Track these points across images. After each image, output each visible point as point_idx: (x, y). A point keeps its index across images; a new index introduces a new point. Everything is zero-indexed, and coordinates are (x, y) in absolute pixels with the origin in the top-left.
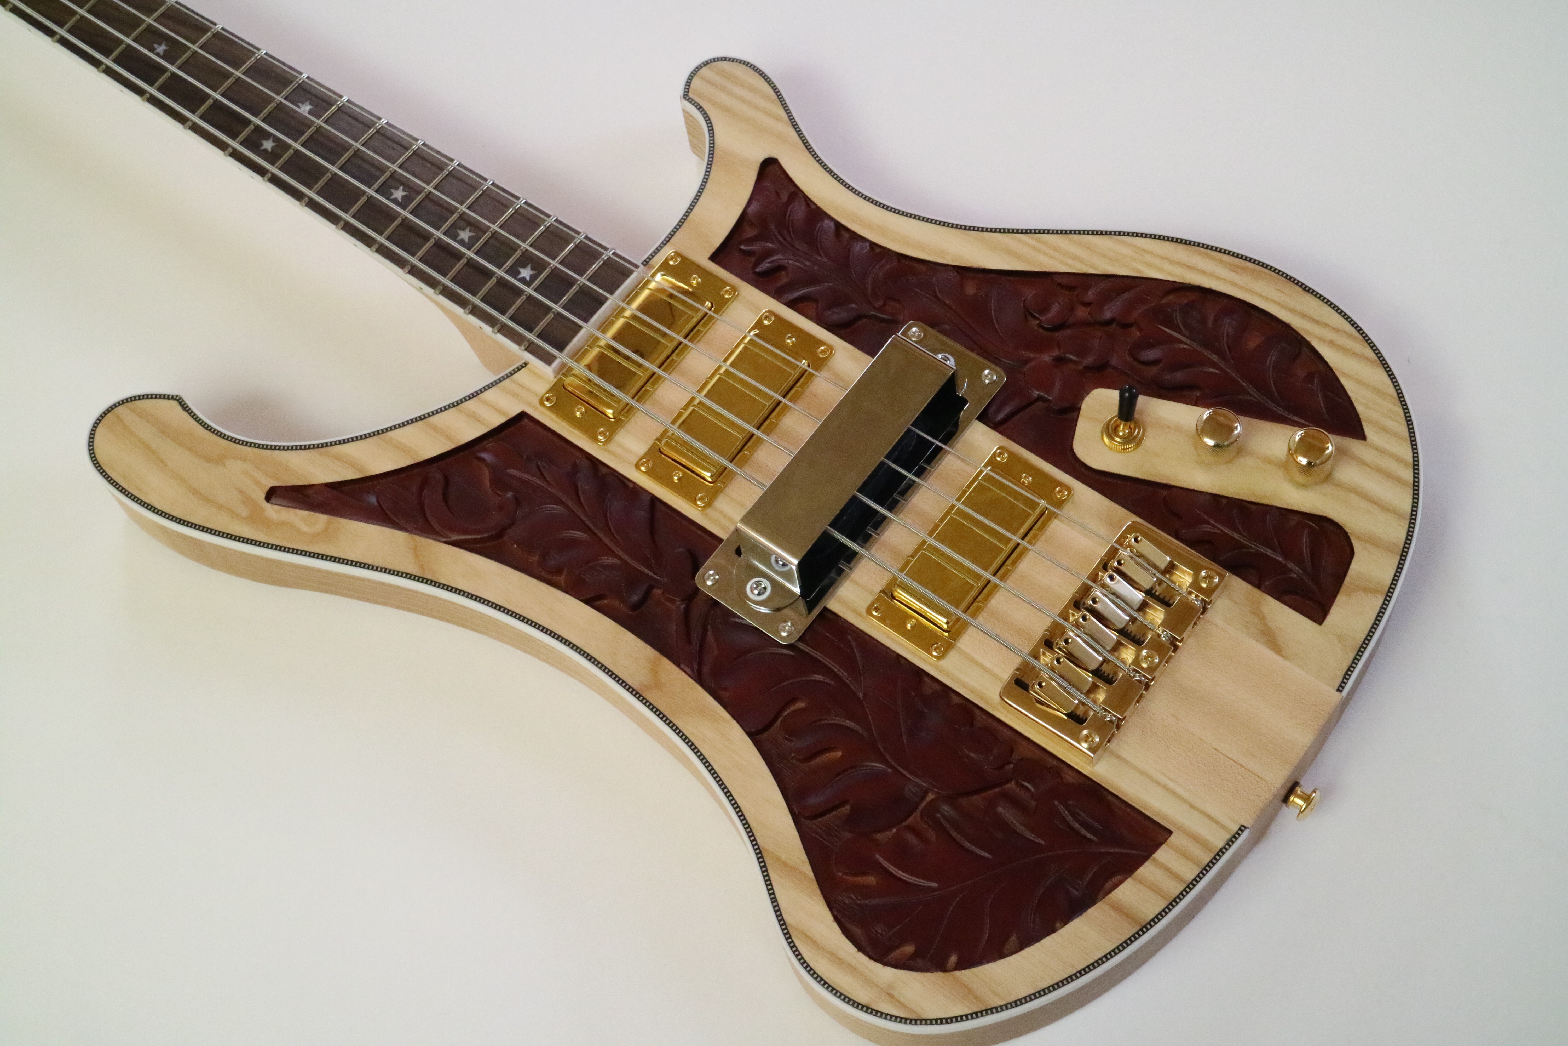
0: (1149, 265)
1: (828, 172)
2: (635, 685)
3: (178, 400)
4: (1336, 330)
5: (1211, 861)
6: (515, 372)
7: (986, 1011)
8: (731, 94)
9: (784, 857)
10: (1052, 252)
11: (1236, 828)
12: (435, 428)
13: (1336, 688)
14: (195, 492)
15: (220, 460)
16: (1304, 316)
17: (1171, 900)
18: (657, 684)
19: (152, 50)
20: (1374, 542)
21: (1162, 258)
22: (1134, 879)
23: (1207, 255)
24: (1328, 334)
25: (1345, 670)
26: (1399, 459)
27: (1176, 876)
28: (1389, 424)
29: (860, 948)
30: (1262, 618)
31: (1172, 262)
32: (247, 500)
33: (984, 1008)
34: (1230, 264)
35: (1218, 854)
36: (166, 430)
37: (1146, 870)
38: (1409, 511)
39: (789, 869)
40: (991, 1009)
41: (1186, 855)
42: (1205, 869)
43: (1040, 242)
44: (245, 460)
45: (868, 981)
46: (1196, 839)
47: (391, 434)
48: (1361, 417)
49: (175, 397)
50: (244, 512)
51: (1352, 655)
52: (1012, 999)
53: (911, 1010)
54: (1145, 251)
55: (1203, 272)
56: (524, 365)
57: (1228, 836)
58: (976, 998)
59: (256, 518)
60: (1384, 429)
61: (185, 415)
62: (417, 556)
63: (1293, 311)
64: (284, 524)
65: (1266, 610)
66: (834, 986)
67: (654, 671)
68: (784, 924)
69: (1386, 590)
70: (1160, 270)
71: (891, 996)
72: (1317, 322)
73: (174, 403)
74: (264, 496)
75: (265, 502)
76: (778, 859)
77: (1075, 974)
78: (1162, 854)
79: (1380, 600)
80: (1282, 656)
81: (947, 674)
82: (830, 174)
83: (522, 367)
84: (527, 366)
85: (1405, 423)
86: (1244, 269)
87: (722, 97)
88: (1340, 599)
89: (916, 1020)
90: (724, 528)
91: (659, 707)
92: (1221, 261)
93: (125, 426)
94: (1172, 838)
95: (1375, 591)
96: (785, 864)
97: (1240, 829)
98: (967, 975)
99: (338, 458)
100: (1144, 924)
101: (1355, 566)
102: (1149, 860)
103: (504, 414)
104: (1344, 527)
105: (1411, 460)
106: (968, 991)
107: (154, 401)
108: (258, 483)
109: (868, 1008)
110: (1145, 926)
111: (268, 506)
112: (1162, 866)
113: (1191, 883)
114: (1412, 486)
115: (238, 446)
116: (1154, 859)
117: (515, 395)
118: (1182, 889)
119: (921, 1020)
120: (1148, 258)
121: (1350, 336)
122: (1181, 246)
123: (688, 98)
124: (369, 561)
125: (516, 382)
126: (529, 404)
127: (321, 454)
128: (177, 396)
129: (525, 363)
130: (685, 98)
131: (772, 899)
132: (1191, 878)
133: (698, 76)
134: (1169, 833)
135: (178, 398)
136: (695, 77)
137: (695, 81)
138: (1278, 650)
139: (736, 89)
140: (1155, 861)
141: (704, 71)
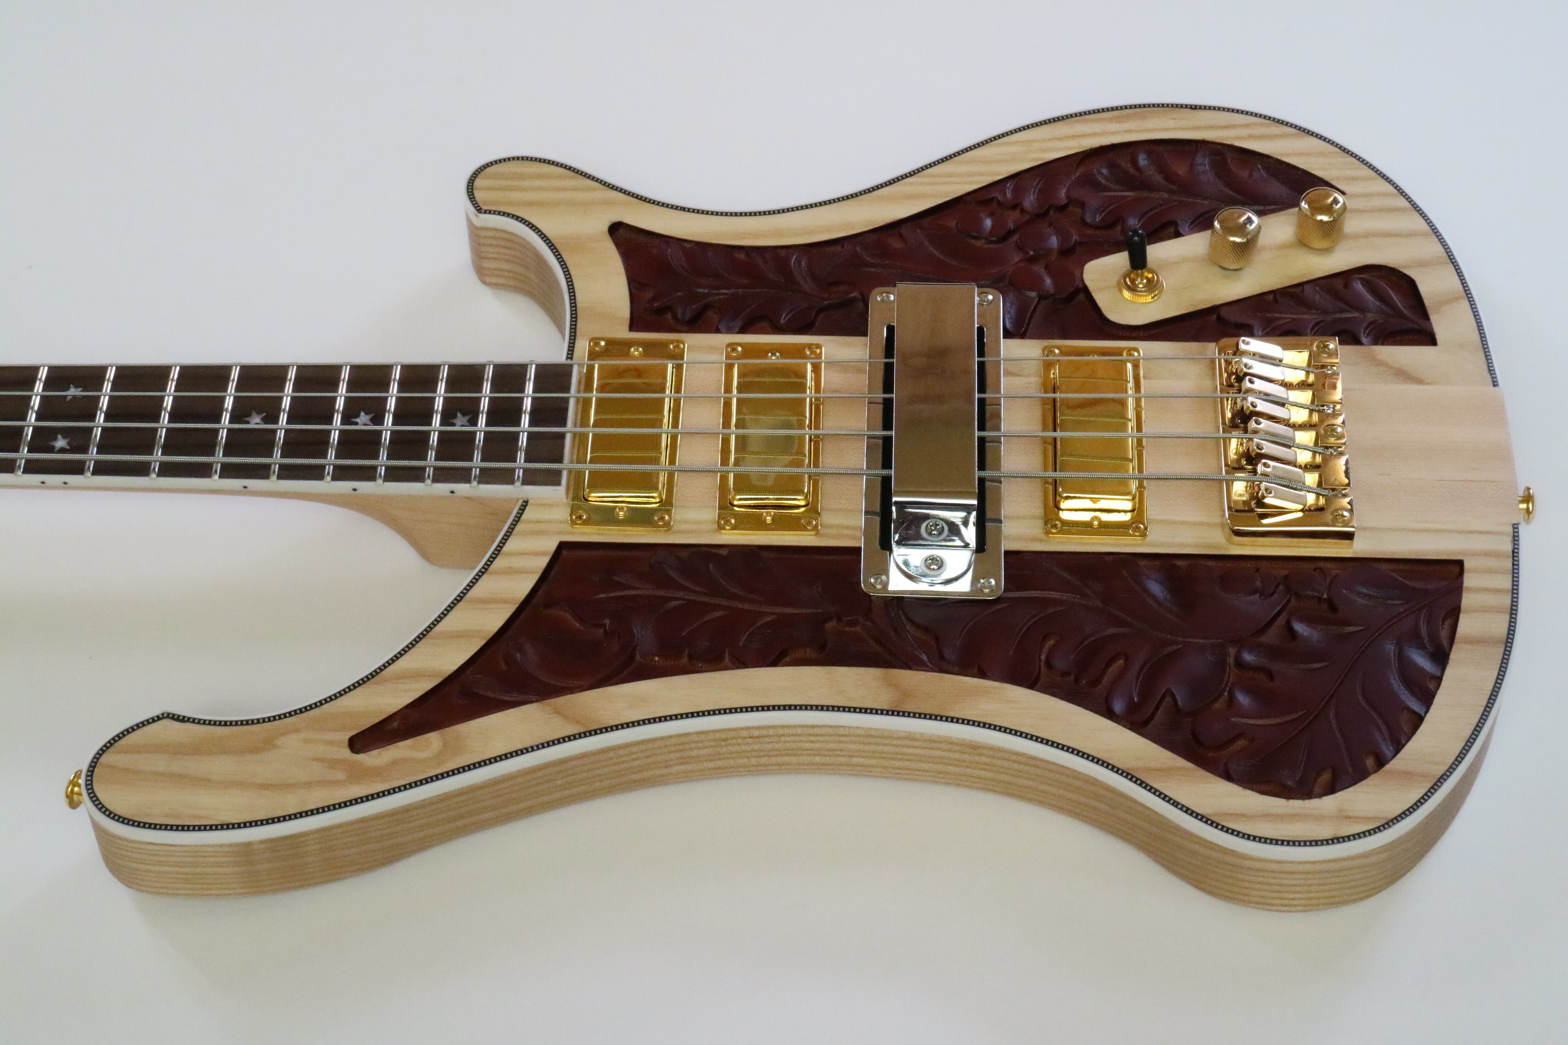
0: (1043, 150)
2: (885, 707)
3: (167, 718)
5: (1514, 565)
6: (521, 514)
7: (1439, 781)
8: (525, 189)
9: (1153, 764)
10: (948, 179)
11: (1510, 530)
13: (1492, 385)
14: (263, 786)
15: (268, 744)
17: (1509, 610)
18: (904, 695)
20: (1422, 264)
21: (1050, 140)
22: (1465, 613)
23: (1086, 120)
24: (1243, 132)
25: (1486, 368)
26: (1385, 195)
27: (1497, 591)
28: (1352, 173)
29: (1286, 796)
30: (1384, 364)
31: (1060, 139)
32: (334, 763)
33: (1435, 780)
34: (1112, 118)
35: (1513, 556)
36: (177, 750)
37: (1468, 600)
38: (1429, 228)
39: (1166, 772)
40: (1441, 777)
41: (1489, 571)
42: (1513, 572)
43: (930, 176)
44: (297, 731)
45: (1318, 818)
46: (1486, 554)
47: (438, 629)
48: (1326, 179)
49: (161, 716)
50: (340, 775)
51: (1482, 355)
52: (1451, 759)
53: (1375, 819)
55: (1095, 134)
56: (524, 504)
57: (1510, 539)
58: (1422, 776)
59: (356, 775)
60: (1351, 179)
61: (189, 726)
62: (565, 717)
63: (1195, 129)
64: (395, 763)
65: (1382, 358)
66: (1291, 839)
67: (893, 685)
68: (1203, 817)
69: (1463, 293)
70: (1058, 149)
71: (1348, 817)
72: (1226, 127)
73: (166, 722)
74: (349, 751)
75: (354, 755)
76: (1150, 770)
77: (1485, 710)
78: (1470, 581)
79: (1466, 304)
80: (1428, 384)
81: (1162, 545)
82: (684, 211)
83: (525, 506)
84: (529, 503)
86: (1128, 116)
87: (516, 196)
88: (1434, 318)
89: (1387, 823)
90: (852, 538)
91: (923, 711)
92: (1102, 119)
93: (127, 770)
94: (1467, 565)
95: (1456, 299)
96: (1159, 771)
97: (1514, 528)
98: (1397, 763)
99: (403, 677)
100: (1504, 640)
101: (1424, 289)
102: (1464, 592)
103: (543, 554)
104: (1389, 266)
105: (1396, 191)
106: (1409, 775)
107: (139, 732)
108: (331, 743)
109: (1338, 839)
110: (1507, 642)
111: (361, 757)
112: (1478, 590)
113: (1513, 589)
114: (1413, 209)
115: (277, 723)
116: (1467, 588)
117: (541, 533)
118: (1510, 598)
119: (1392, 820)
120: (1038, 146)
121: (1261, 125)
122: (1058, 124)
123: (483, 211)
124: (519, 746)
125: (529, 522)
126: (561, 533)
127: (377, 683)
128: (163, 714)
129: (524, 502)
130: (480, 212)
131: (1173, 804)
132: (1510, 588)
133: (477, 189)
134: (1460, 563)
135: (165, 715)
136: (474, 191)
137: (478, 195)
138: (1420, 381)
139: (526, 183)
140: (1470, 589)
141: (478, 182)
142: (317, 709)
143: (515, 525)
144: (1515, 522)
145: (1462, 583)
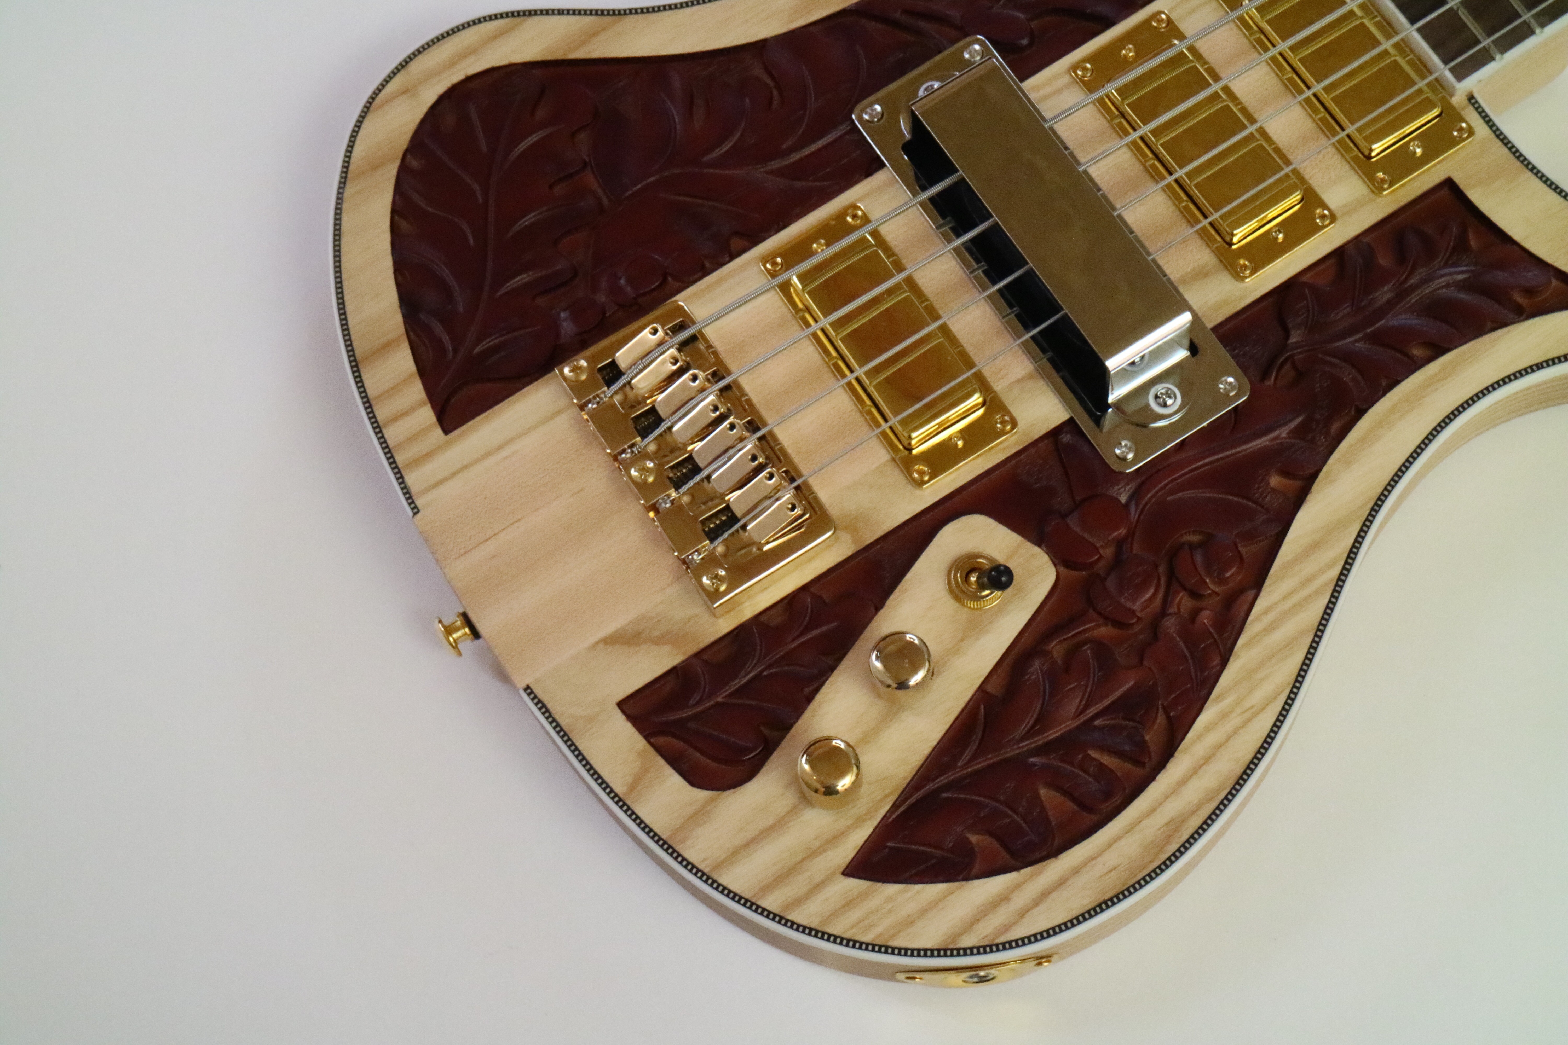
0: (1224, 716)
1: (1541, 363)
4: (1023, 913)
5: (394, 462)
7: (345, 178)
11: (419, 502)
13: (531, 686)
16: (1062, 882)
17: (373, 403)
20: (697, 817)
21: (1228, 739)
22: (412, 375)
23: (1211, 799)
24: (1020, 900)
25: (549, 706)
26: (798, 902)
27: (395, 418)
28: (854, 915)
29: (469, 79)
30: (658, 641)
31: (1218, 747)
33: (349, 175)
34: (1183, 821)
35: (399, 472)
37: (417, 391)
38: (721, 881)
39: (589, 38)
40: (345, 183)
41: (413, 438)
42: (390, 452)
45: (430, 76)
46: (427, 456)
48: (880, 884)
51: (563, 723)
52: (345, 206)
53: (381, 106)
54: (1249, 721)
55: (1183, 782)
57: (414, 491)
60: (848, 904)
63: (1076, 871)
65: (666, 649)
66: (441, 42)
69: (628, 802)
70: (1210, 728)
71: (405, 92)
76: (603, 29)
77: (340, 277)
78: (427, 414)
79: (619, 789)
80: (598, 643)
81: (743, 267)
82: (1537, 365)
85: (847, 935)
86: (1168, 839)
88: (640, 742)
89: (368, 108)
90: (1037, 88)
92: (1194, 812)
94: (439, 431)
95: (632, 787)
96: (595, 34)
97: (416, 507)
98: (392, 171)
100: (361, 366)
101: (674, 780)
102: (426, 397)
104: (732, 791)
105: (789, 917)
106: (375, 166)
109: (403, 67)
110: (357, 366)
112: (412, 409)
113: (381, 432)
114: (754, 900)
116: (424, 404)
118: (379, 419)
119: (366, 113)
120: (1235, 721)
121: (1007, 928)
122: (1239, 770)
131: (563, 10)
132: (384, 431)
134: (446, 432)
138: (609, 641)
140: (421, 404)
144: (418, 516)
145: (434, 407)
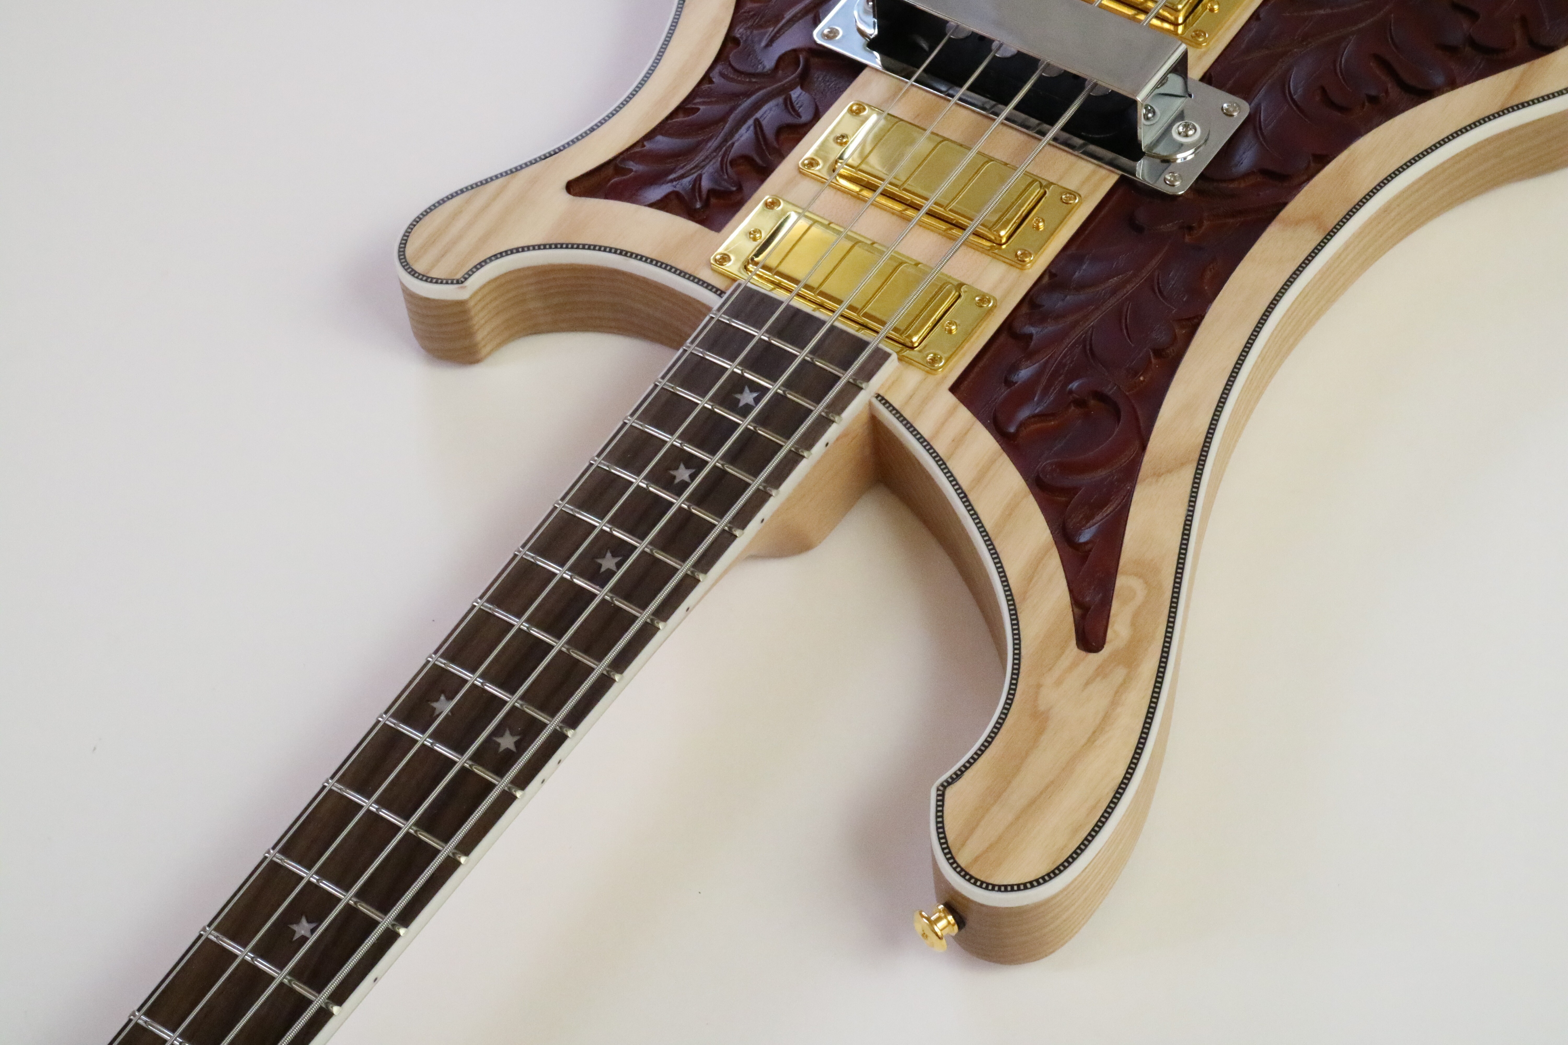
2: (1318, 238)
3: (945, 787)
6: (890, 405)
8: (460, 237)
12: (979, 480)
14: (1091, 740)
15: (1041, 716)
18: (1315, 218)
19: (304, 939)
32: (1101, 672)
36: (994, 795)
39: (1521, 83)
44: (1039, 687)
47: (988, 526)
49: (940, 793)
50: (1120, 673)
56: (879, 398)
59: (1128, 660)
61: (968, 774)
62: (1169, 471)
64: (1133, 626)
67: (1298, 223)
73: (950, 792)
74: (1094, 654)
75: (1101, 652)
76: (1511, 94)
83: (883, 399)
87: (463, 246)
90: (1103, 179)
91: (1342, 214)
93: (991, 847)
96: (1516, 87)
99: (1030, 577)
103: (954, 410)
107: (948, 819)
108: (1074, 665)
111: (1108, 648)
115: (1016, 700)
117: (926, 400)
123: (463, 280)
124: (1181, 520)
125: (907, 403)
126: (937, 386)
128: (938, 790)
129: (877, 397)
130: (462, 282)
133: (428, 272)
135: (941, 788)
136: (429, 275)
137: (434, 274)
139: (454, 230)
141: (419, 267)
142: (1023, 660)
143: (901, 416)
